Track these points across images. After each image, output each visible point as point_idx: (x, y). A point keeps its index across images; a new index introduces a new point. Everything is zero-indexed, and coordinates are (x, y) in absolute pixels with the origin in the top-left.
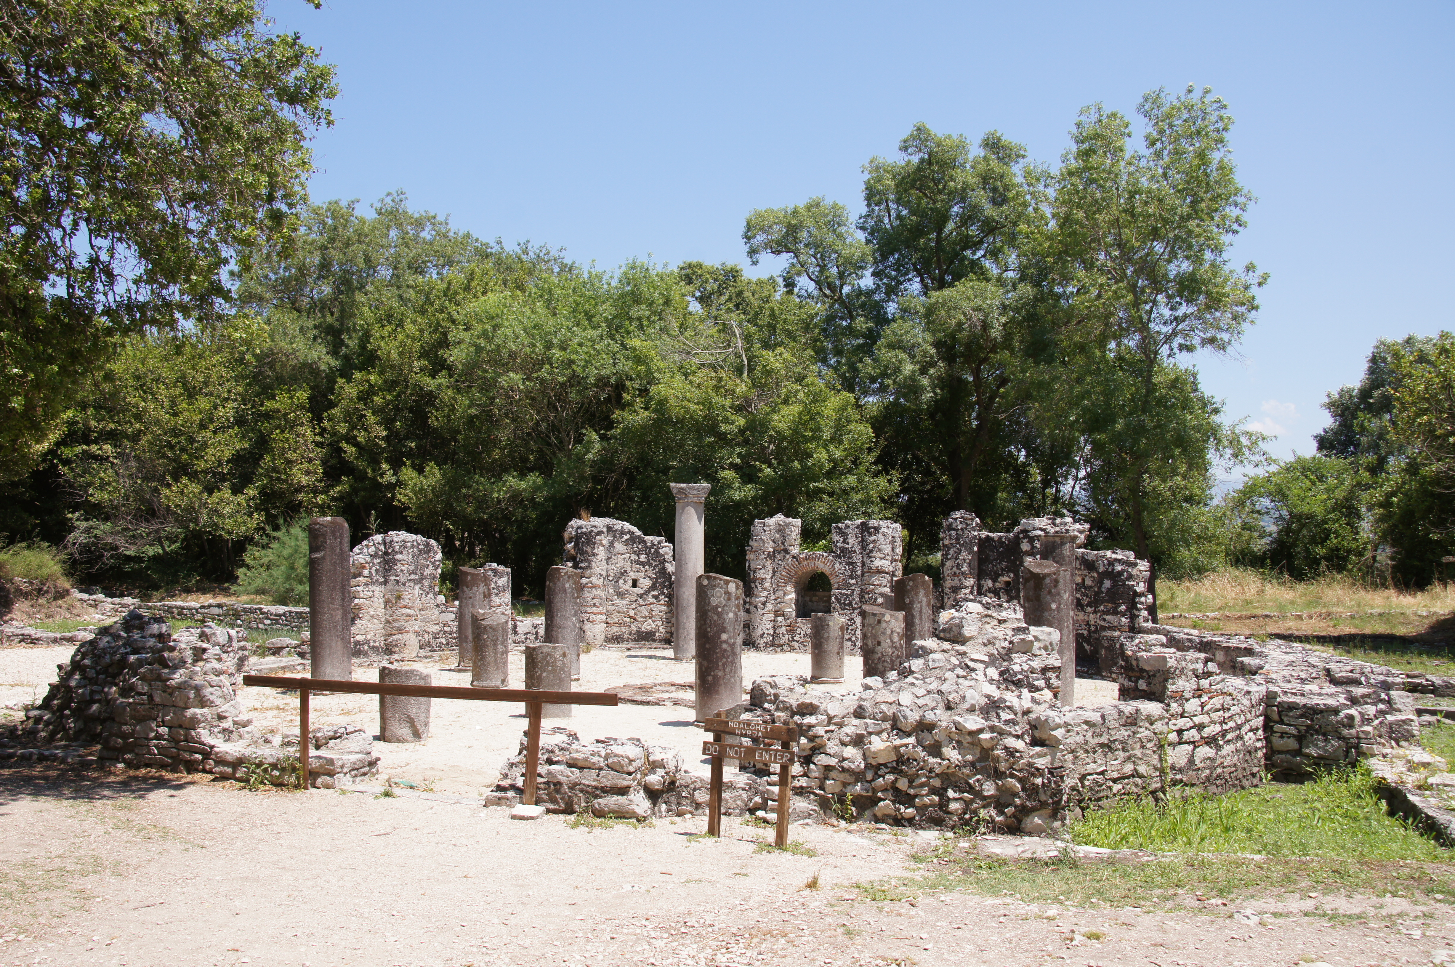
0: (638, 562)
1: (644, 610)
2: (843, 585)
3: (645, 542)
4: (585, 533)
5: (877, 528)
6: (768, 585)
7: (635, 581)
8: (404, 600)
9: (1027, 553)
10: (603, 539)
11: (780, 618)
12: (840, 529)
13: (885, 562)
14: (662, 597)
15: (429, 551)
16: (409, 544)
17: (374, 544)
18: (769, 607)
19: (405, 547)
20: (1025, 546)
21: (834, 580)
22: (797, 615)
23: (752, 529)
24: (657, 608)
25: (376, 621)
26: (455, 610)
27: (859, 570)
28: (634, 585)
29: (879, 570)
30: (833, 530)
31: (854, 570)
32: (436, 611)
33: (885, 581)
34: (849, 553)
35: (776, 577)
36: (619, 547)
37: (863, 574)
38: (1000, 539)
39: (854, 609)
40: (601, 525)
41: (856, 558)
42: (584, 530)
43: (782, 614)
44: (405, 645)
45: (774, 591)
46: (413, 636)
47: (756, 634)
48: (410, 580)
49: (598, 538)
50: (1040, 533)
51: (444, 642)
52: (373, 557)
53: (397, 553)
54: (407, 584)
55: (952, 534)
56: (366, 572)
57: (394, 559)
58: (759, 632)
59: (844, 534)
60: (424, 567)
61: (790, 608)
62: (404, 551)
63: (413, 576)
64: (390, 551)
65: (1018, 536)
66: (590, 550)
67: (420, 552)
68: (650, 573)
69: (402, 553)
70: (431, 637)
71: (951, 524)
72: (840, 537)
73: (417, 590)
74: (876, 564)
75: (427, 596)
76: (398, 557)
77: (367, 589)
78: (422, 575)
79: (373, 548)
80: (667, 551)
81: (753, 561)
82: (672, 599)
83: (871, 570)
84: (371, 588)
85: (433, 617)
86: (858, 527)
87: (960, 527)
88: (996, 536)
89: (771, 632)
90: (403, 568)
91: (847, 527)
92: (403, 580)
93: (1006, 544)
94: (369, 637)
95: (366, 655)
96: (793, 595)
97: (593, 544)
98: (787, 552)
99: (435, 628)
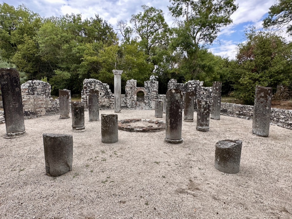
1: (103, 100)
2: (147, 94)
3: (103, 85)
4: (89, 82)
5: (155, 82)
6: (131, 94)
7: (101, 93)
8: (40, 99)
9: (190, 87)
10: (93, 84)
11: (133, 102)
12: (147, 82)
13: (156, 90)
14: (107, 97)
15: (47, 85)
16: (41, 84)
17: (29, 83)
18: (131, 99)
19: (40, 84)
20: (190, 86)
21: (145, 93)
22: (137, 101)
23: (127, 82)
24: (106, 100)
25: (31, 105)
26: (56, 101)
27: (151, 91)
28: (101, 94)
29: (155, 91)
30: (145, 83)
31: (149, 91)
32: (50, 102)
33: (156, 93)
34: (149, 87)
35: (133, 93)
36: (97, 86)
37: (151, 92)
38: (182, 85)
39: (149, 99)
40: (93, 80)
41: (150, 89)
42: (89, 81)
43: (134, 101)
44: (42, 111)
45: (132, 96)
46: (44, 109)
47: (128, 105)
48: (42, 93)
49: (92, 83)
50: (194, 83)
51: (53, 110)
52: (29, 87)
53: (37, 86)
54: (41, 95)
55: (172, 83)
56: (27, 91)
57: (36, 87)
58: (129, 104)
59: (147, 83)
60: (46, 90)
61: (136, 99)
62: (40, 85)
63: (43, 92)
64: (34, 85)
65: (187, 84)
66: (90, 86)
67: (44, 86)
68: (104, 92)
69: (39, 86)
70: (49, 108)
71: (172, 81)
72: (147, 84)
73: (44, 96)
74: (154, 90)
75: (47, 98)
76: (37, 87)
77: (28, 96)
78: (45, 92)
79: (29, 84)
80: (108, 87)
81: (127, 89)
82: (109, 98)
83: (153, 91)
84: (29, 96)
85: (49, 103)
86: (150, 82)
87: (174, 82)
88: (181, 84)
89: (132, 104)
90: (39, 90)
91: (148, 82)
92: (40, 93)
93: (184, 86)
94: (29, 110)
95: (29, 115)
96: (136, 96)
97: (91, 85)
98: (135, 87)
99: (50, 106)
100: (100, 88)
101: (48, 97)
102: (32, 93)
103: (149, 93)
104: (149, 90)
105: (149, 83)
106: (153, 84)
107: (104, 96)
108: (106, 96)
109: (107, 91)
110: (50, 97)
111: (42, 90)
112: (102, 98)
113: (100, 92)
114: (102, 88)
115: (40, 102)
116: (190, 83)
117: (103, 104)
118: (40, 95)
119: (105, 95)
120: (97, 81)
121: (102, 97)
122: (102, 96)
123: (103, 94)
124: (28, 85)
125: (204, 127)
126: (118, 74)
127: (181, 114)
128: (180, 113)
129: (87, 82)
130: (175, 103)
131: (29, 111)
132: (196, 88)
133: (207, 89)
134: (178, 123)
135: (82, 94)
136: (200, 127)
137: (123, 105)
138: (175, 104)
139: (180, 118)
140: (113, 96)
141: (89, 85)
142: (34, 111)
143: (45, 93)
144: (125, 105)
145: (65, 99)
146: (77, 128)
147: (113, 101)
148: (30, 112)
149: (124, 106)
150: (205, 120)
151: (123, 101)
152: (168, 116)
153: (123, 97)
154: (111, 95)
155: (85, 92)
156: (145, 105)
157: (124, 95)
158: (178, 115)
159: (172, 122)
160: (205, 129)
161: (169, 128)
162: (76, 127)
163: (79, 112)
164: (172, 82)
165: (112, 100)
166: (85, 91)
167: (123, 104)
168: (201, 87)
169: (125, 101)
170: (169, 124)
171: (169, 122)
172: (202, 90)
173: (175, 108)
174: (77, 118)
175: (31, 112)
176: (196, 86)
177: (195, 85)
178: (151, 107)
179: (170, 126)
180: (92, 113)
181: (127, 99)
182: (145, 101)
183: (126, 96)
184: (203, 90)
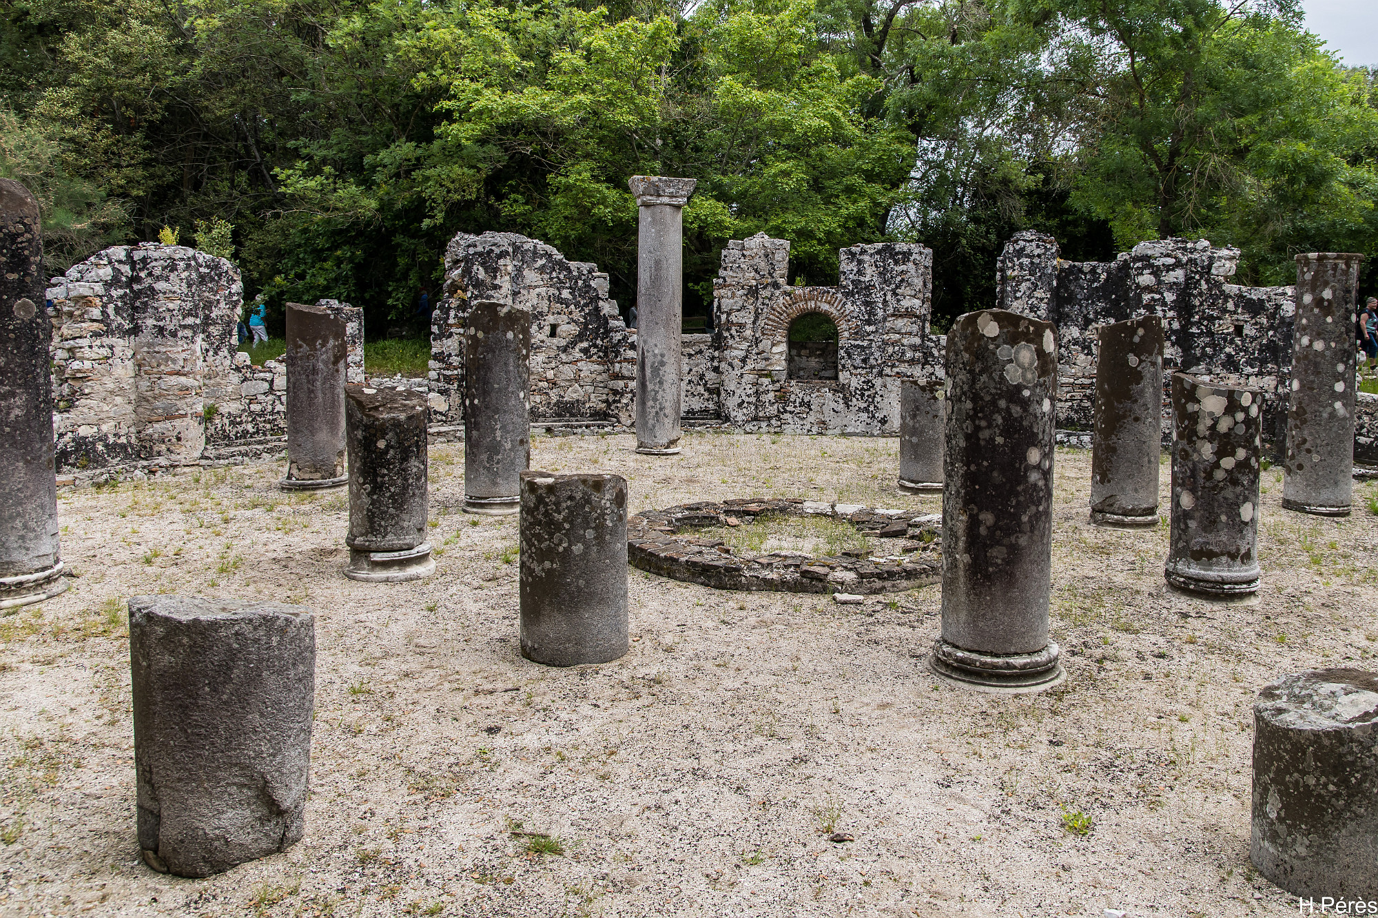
0: (560, 300)
1: (568, 371)
2: (858, 333)
3: (569, 270)
4: (481, 254)
5: (907, 255)
6: (748, 333)
7: (554, 327)
8: (174, 361)
9: (1148, 289)
10: (508, 265)
11: (766, 381)
12: (853, 255)
13: (917, 302)
14: (593, 350)
15: (220, 275)
17: (110, 262)
18: (750, 365)
19: (173, 268)
20: (1146, 279)
21: (843, 326)
22: (790, 376)
23: (724, 252)
24: (588, 368)
25: (119, 400)
26: (268, 376)
27: (880, 313)
28: (553, 334)
29: (909, 314)
30: (843, 257)
31: (871, 313)
32: (235, 378)
33: (915, 328)
34: (867, 288)
35: (761, 323)
36: (531, 276)
37: (885, 319)
38: (1093, 271)
39: (872, 367)
40: (505, 242)
41: (877, 297)
42: (480, 249)
43: (768, 375)
44: (179, 439)
45: (757, 341)
46: (193, 423)
47: (731, 403)
48: (185, 327)
49: (501, 262)
50: (1171, 261)
51: (250, 427)
52: (108, 285)
53: (158, 278)
54: (180, 334)
55: (1026, 261)
56: (96, 313)
57: (151, 289)
58: (737, 400)
59: (860, 262)
60: (211, 303)
61: (779, 365)
62: (172, 276)
63: (190, 321)
64: (143, 274)
65: (1125, 266)
66: (488, 280)
67: (203, 279)
68: (577, 315)
69: (167, 279)
70: (226, 421)
71: (1023, 249)
72: (853, 266)
73: (200, 343)
74: (906, 303)
75: (216, 353)
76: (161, 286)
77: (98, 342)
78: (207, 317)
79: (109, 270)
80: (601, 283)
81: (727, 300)
82: (609, 354)
83: (897, 315)
84: (107, 341)
85: (230, 389)
86: (879, 252)
87: (1037, 252)
88: (1086, 266)
89: (753, 399)
90: (171, 306)
91: (863, 252)
92: (171, 327)
93: (1104, 276)
94: (105, 428)
95: (98, 461)
96: (783, 347)
97: (493, 271)
98: (776, 285)
99: (233, 407)
100: (552, 291)
101: (225, 352)
102: (127, 326)
103: (869, 323)
104: (866, 304)
105: (866, 258)
106: (896, 262)
107: (573, 344)
108: (585, 344)
109: (597, 309)
110: (233, 351)
112: (563, 356)
113: (551, 319)
114: (566, 294)
115: (174, 380)
116: (1145, 258)
117: (571, 395)
118: (174, 334)
119: (580, 337)
120: (529, 244)
121: (565, 350)
122: (563, 343)
123: (568, 330)
124: (106, 272)
125: (1220, 571)
126: (666, 200)
127: (1041, 483)
128: (1034, 477)
129: (471, 250)
130: (1002, 403)
131: (103, 439)
132: (1185, 291)
133: (1261, 301)
134: (1023, 541)
135: (435, 329)
136: (1195, 570)
137: (697, 405)
138: (999, 411)
139: (1033, 509)
140: (633, 347)
141: (482, 274)
142: (133, 440)
143: (207, 321)
144: (711, 406)
145: (321, 365)
146: (377, 557)
147: (633, 379)
148: (111, 440)
149: (706, 411)
150: (1224, 518)
151: (696, 379)
152: (958, 492)
153: (701, 352)
154: (618, 336)
155: (451, 321)
156: (841, 406)
157: (707, 337)
158: (1020, 488)
159: (983, 531)
160: (1224, 582)
161: (961, 573)
162: (373, 546)
163: (392, 452)
164: (1020, 253)
165: (626, 373)
166: (452, 313)
167: (701, 395)
168: (1218, 285)
169: (710, 376)
170: (961, 544)
171: (960, 532)
172: (1230, 306)
173: (999, 440)
174: (377, 488)
175: (115, 444)
176: (1188, 278)
177: (1178, 275)
178: (883, 421)
179: (966, 558)
180: (484, 457)
181: (723, 365)
182: (843, 377)
183: (719, 344)
184: (1237, 306)
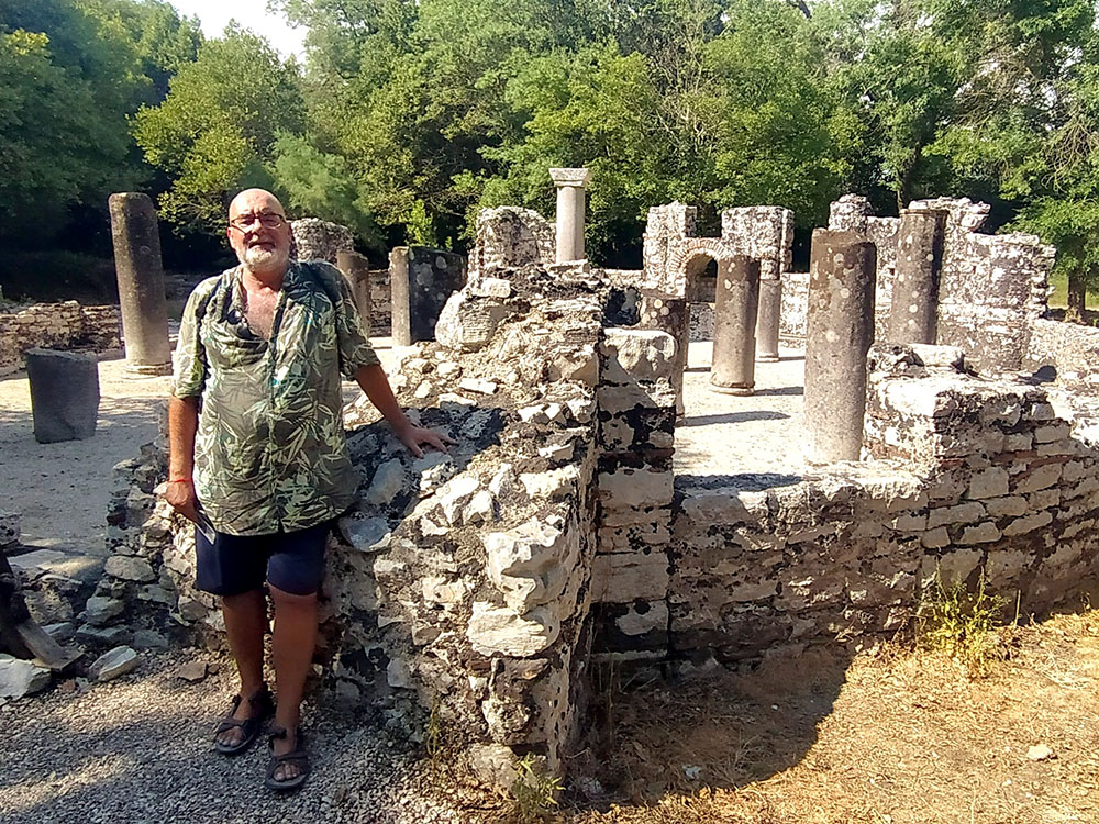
4: (491, 220)
5: (766, 214)
6: (661, 270)
10: (508, 226)
12: (730, 216)
15: (339, 236)
16: (313, 230)
23: (649, 216)
29: (765, 257)
30: (723, 217)
34: (739, 239)
35: (669, 263)
38: (889, 223)
41: (745, 246)
42: (490, 217)
45: (666, 277)
49: (503, 225)
59: (734, 221)
62: (309, 236)
67: (329, 237)
72: (730, 223)
74: (763, 250)
81: (650, 248)
86: (747, 213)
91: (737, 213)
96: (683, 280)
97: (498, 230)
98: (679, 238)
100: (539, 242)
104: (737, 250)
106: (759, 221)
111: (318, 252)
114: (547, 244)
126: (569, 183)
129: (487, 218)
157: (638, 272)
166: (477, 257)
183: (644, 277)
184: (973, 250)
